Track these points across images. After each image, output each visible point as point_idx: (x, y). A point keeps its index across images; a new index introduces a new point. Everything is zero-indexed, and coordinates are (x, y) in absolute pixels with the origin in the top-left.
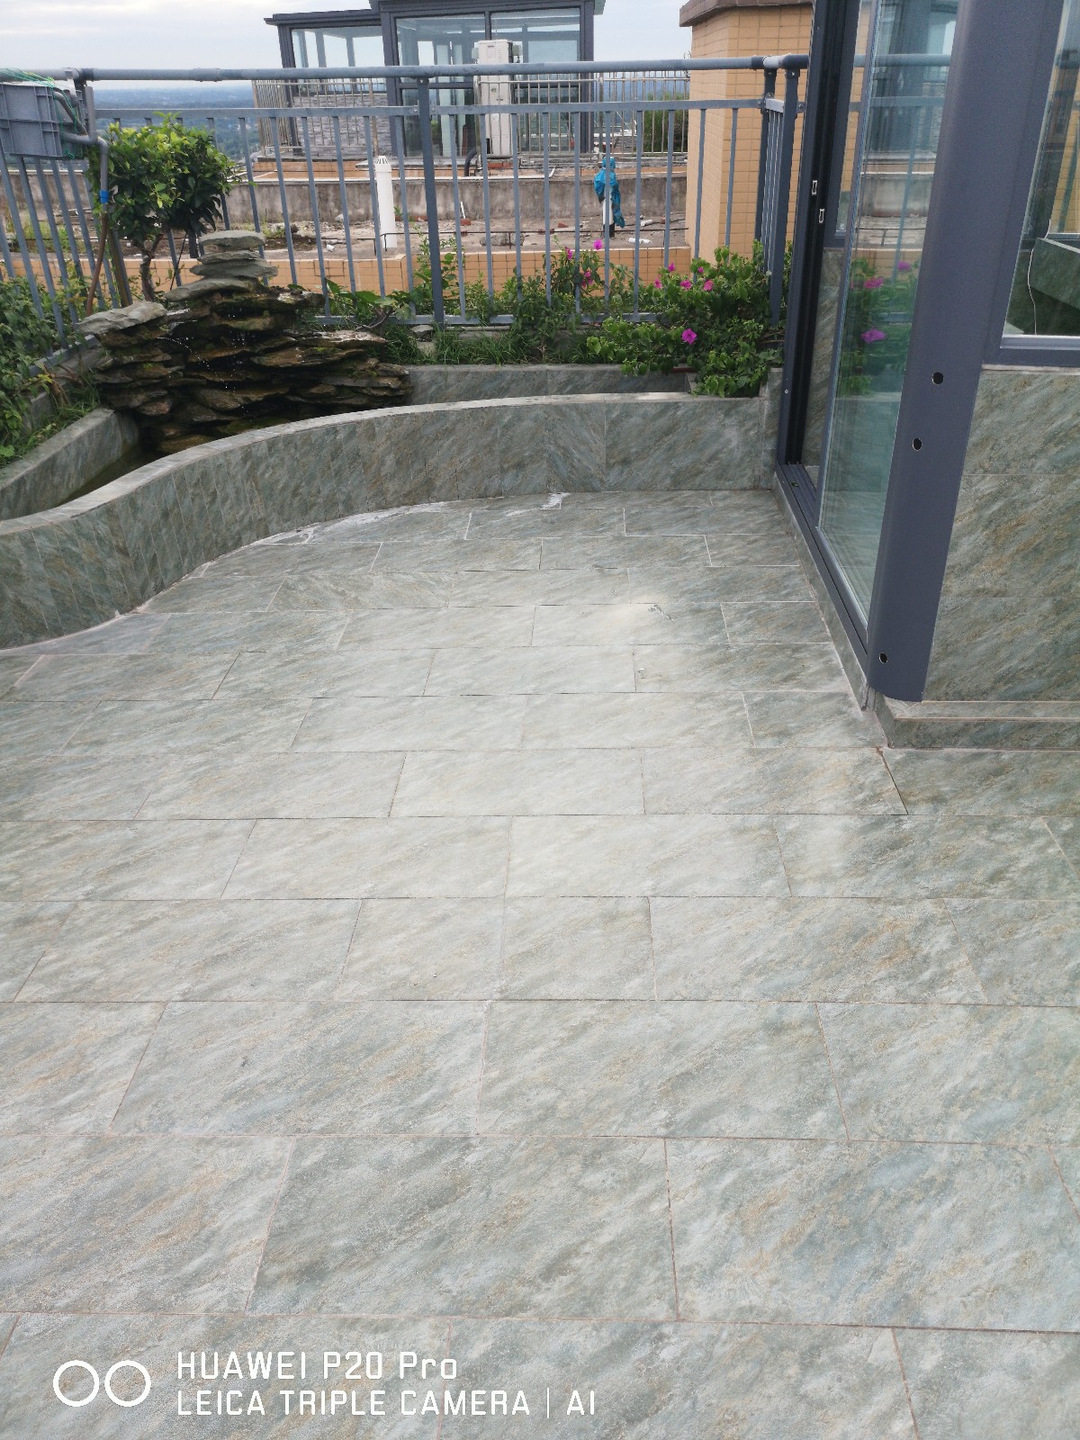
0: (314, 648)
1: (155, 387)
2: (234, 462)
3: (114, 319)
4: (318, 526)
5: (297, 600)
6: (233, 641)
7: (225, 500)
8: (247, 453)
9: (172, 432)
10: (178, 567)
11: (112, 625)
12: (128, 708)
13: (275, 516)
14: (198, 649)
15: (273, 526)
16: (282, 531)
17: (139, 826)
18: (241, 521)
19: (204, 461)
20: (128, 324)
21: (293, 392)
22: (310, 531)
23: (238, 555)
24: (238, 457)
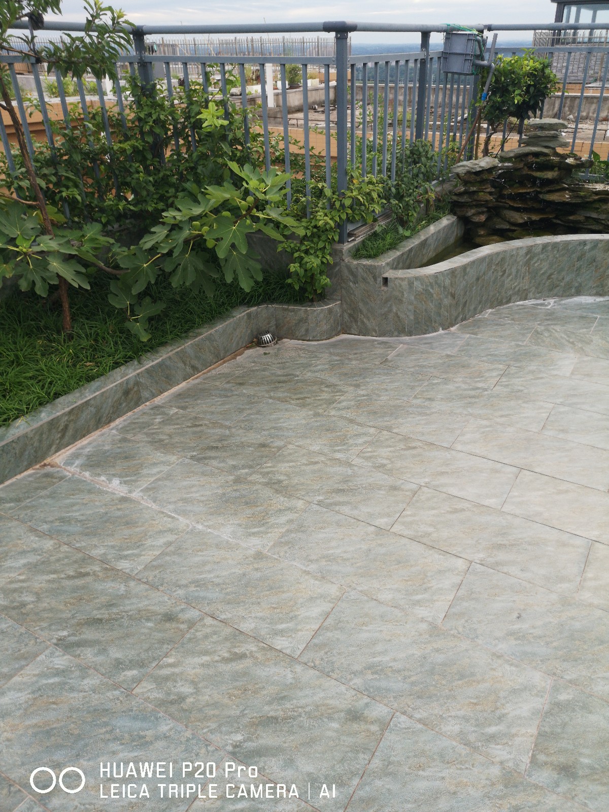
0: (555, 372)
1: (481, 205)
2: (521, 254)
3: (471, 166)
4: (557, 299)
5: (543, 341)
6: (504, 358)
7: (509, 275)
8: (529, 250)
9: (482, 233)
10: (475, 309)
11: (438, 335)
12: (446, 384)
13: (533, 289)
14: (485, 358)
15: (531, 295)
16: (535, 298)
17: (453, 452)
18: (514, 288)
19: (505, 251)
20: (478, 169)
21: (556, 218)
22: (552, 301)
23: (506, 308)
24: (524, 251)
